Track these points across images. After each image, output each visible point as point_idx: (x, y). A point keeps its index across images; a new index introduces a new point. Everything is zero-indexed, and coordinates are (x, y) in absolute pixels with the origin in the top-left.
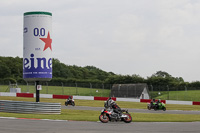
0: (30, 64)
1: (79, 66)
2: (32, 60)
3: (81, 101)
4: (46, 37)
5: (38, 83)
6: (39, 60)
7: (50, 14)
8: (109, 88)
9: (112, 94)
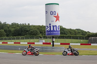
0: (49, 29)
1: (72, 29)
2: (50, 27)
3: (74, 46)
4: (56, 15)
5: (53, 37)
6: (53, 26)
7: (58, 4)
8: (87, 39)
9: (89, 42)
